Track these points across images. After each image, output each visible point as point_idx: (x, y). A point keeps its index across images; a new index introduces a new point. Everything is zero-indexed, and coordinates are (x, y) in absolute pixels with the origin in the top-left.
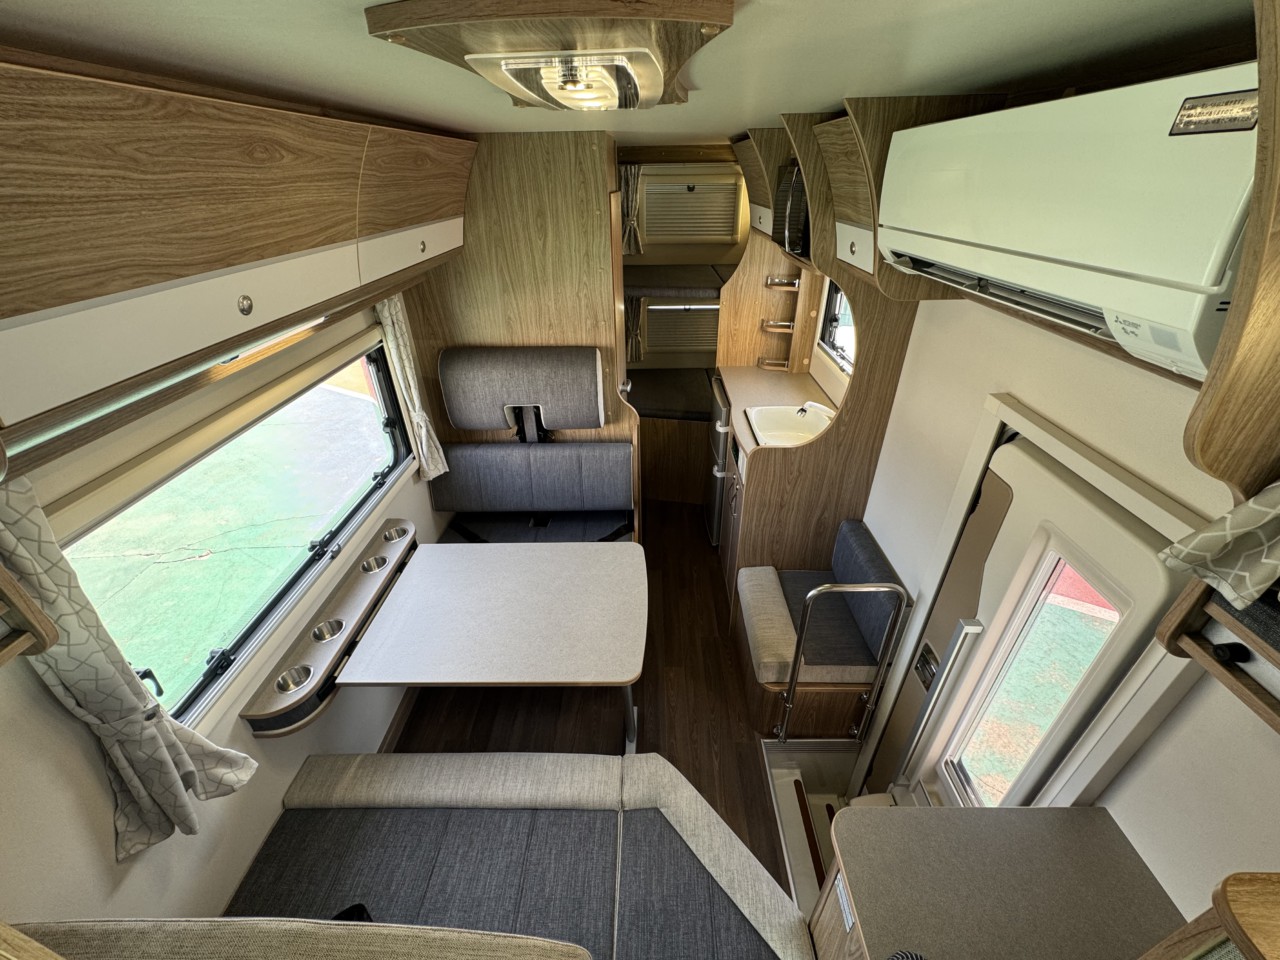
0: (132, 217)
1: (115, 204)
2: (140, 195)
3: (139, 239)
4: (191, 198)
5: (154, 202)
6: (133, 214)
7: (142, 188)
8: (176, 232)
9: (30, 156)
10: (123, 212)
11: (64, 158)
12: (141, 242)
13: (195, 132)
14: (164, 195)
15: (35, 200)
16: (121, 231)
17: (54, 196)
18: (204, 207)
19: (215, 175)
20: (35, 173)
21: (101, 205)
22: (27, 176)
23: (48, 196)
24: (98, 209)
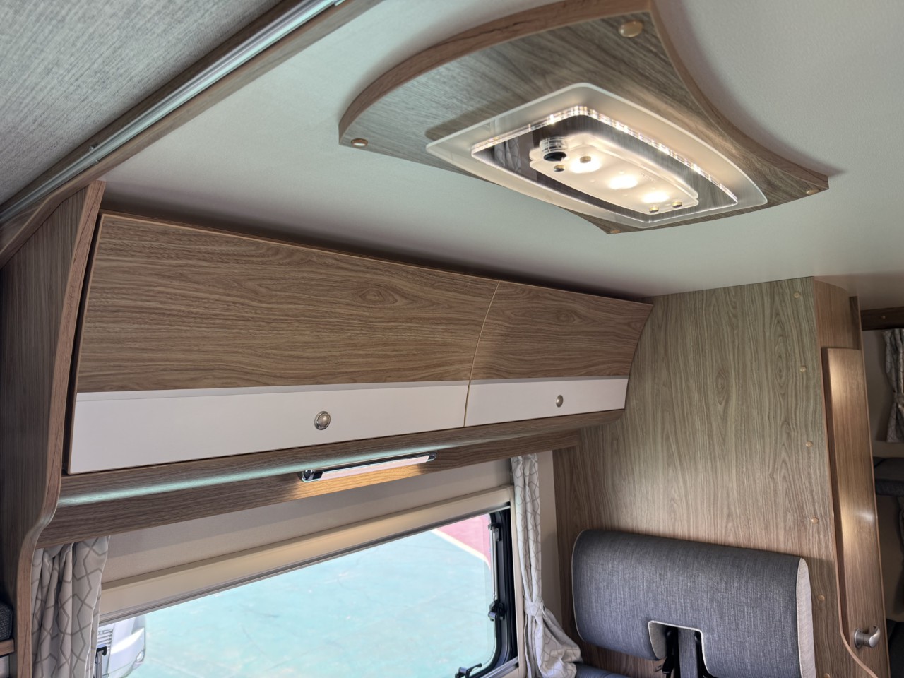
0: (240, 333)
1: (229, 322)
2: (253, 318)
3: (240, 350)
4: (297, 325)
5: (264, 324)
6: (242, 331)
7: (256, 313)
8: (276, 349)
9: (176, 283)
10: (234, 329)
11: (200, 287)
12: (241, 353)
13: (313, 276)
14: (274, 320)
15: (168, 312)
16: (227, 343)
17: (184, 311)
18: (308, 333)
19: (325, 309)
20: (176, 295)
21: (218, 321)
22: (169, 296)
23: (180, 311)
24: (214, 324)
